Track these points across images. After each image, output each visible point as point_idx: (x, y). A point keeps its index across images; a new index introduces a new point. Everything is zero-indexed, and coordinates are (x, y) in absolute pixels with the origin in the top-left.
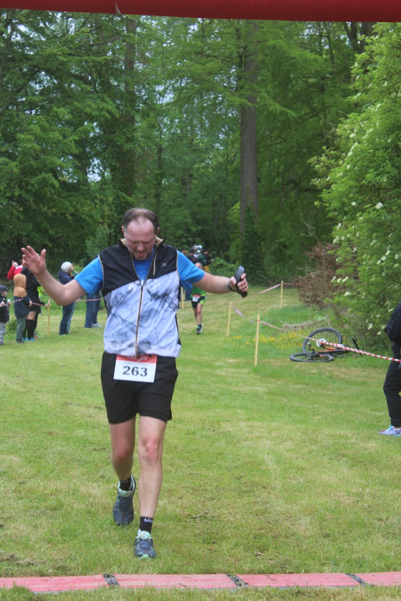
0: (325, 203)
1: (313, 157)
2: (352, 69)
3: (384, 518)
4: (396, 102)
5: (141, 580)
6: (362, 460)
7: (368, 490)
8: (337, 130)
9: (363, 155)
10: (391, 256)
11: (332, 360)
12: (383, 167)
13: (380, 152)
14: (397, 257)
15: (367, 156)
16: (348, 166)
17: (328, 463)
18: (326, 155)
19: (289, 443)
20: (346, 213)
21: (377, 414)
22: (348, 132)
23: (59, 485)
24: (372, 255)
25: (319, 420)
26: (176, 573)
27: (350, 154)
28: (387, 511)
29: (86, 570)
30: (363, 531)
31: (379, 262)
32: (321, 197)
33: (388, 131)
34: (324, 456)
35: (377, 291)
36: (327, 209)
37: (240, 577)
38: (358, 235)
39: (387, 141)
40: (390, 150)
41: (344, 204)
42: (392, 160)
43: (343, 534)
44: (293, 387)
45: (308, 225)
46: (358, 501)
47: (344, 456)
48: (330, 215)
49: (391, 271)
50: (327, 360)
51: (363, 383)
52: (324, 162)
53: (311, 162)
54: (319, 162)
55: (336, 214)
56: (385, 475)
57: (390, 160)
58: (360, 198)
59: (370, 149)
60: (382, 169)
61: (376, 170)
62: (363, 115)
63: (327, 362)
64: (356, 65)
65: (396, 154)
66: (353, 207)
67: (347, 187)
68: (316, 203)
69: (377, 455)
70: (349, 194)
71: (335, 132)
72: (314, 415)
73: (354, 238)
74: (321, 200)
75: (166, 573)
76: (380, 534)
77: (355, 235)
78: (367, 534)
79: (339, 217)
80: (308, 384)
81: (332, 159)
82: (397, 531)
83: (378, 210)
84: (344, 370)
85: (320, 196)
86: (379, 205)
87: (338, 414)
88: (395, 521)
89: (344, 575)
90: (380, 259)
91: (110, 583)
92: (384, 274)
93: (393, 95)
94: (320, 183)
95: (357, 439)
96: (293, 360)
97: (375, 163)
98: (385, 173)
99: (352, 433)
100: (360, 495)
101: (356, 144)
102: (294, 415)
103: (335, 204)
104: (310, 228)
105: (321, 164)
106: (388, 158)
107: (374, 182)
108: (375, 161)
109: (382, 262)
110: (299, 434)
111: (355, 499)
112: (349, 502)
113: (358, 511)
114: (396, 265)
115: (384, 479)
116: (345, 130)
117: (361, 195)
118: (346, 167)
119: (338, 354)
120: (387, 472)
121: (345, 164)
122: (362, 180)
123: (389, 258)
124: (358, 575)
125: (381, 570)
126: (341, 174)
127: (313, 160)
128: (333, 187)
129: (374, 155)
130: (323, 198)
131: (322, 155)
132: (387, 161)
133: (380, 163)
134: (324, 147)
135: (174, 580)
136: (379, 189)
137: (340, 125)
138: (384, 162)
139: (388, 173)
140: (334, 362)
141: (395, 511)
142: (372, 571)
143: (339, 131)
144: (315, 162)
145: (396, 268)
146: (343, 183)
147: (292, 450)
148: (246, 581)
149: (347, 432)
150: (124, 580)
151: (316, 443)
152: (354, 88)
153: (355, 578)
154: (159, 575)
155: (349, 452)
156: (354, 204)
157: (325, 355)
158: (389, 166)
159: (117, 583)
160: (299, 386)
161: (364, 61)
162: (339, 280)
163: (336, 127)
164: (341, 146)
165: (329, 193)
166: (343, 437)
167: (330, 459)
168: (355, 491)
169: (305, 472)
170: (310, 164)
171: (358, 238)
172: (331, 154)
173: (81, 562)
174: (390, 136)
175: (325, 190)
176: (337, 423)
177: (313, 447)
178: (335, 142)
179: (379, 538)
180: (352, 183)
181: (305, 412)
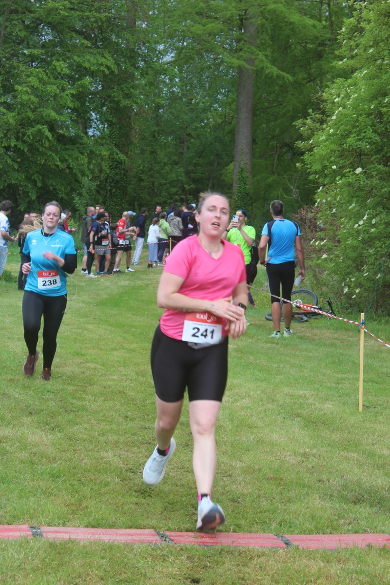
0: (307, 165)
1: (299, 119)
2: (340, 34)
3: (325, 480)
4: (381, 69)
5: (66, 533)
6: (315, 420)
7: (315, 451)
8: (324, 94)
9: (346, 119)
10: (368, 221)
11: (307, 321)
12: (365, 132)
13: (362, 117)
14: (373, 222)
15: (350, 121)
16: (331, 131)
17: (282, 422)
18: (311, 119)
19: (246, 401)
20: (326, 176)
21: (339, 376)
22: (334, 97)
23: (8, 432)
24: (350, 219)
25: (281, 379)
26: (103, 527)
27: (334, 117)
28: (330, 473)
29: (14, 519)
30: (301, 491)
31: (356, 226)
32: (303, 159)
33: (372, 97)
34: (279, 414)
35: (354, 255)
36: (309, 170)
37: (168, 533)
38: (338, 199)
39: (370, 107)
40: (373, 116)
41: (325, 167)
42: (375, 126)
43: (281, 493)
44: (262, 345)
45: (292, 188)
46: (303, 461)
47: (298, 415)
48: (311, 177)
49: (367, 235)
50: (301, 321)
51: (332, 345)
52: (309, 126)
53: (297, 124)
54: (304, 125)
55: (317, 177)
56: (336, 436)
57: (373, 125)
58: (341, 162)
59: (354, 114)
60: (363, 134)
61: (358, 136)
62: (349, 81)
63: (300, 322)
64: (344, 29)
65: (379, 120)
66: (334, 170)
67: (329, 151)
68: (298, 165)
69: (331, 416)
70: (331, 157)
71: (322, 96)
72: (277, 374)
73: (335, 202)
74: (303, 161)
75: (93, 527)
76: (317, 495)
77: (335, 199)
78: (304, 495)
79: (321, 180)
80: (277, 344)
81: (317, 122)
82: (335, 494)
83: (358, 175)
84: (316, 331)
85: (302, 157)
86: (359, 170)
87: (301, 374)
88: (335, 482)
89: (272, 535)
90: (358, 223)
91: (35, 535)
92: (360, 239)
93: (379, 62)
94: (303, 145)
95: (314, 400)
96: (268, 319)
97: (358, 129)
98: (367, 138)
99: (311, 394)
100: (306, 455)
101: (340, 108)
102: (258, 373)
103: (317, 167)
104: (294, 190)
105: (307, 127)
106: (370, 123)
107: (354, 147)
108: (358, 126)
109: (359, 225)
110: (258, 392)
111: (300, 458)
112: (293, 461)
113: (302, 472)
114: (373, 230)
115: (334, 441)
116: (331, 94)
117: (343, 160)
118: (329, 131)
119: (312, 316)
120: (337, 434)
121: (329, 128)
122: (343, 144)
123: (367, 223)
124: (288, 537)
125: (310, 532)
126: (324, 138)
127: (298, 123)
128: (315, 150)
129: (357, 120)
130: (305, 160)
131: (308, 117)
132: (369, 127)
133: (362, 128)
134: (310, 111)
135: (100, 534)
136: (360, 155)
137: (327, 89)
138: (367, 128)
139: (370, 138)
140: (307, 323)
141: (337, 473)
142: (301, 533)
143: (325, 96)
144: (300, 125)
145: (372, 233)
146: (325, 146)
147: (249, 407)
148: (172, 538)
149: (306, 392)
150: (49, 532)
151: (273, 401)
152: (341, 53)
153: (282, 540)
154: (86, 529)
155: (304, 413)
156: (334, 167)
157: (299, 316)
158: (371, 132)
159: (41, 535)
160: (269, 345)
161: (351, 26)
162: (317, 243)
163: (323, 92)
164: (326, 110)
165: (311, 155)
166: (301, 397)
167: (285, 418)
168: (301, 451)
169: (256, 430)
170: (296, 126)
171: (339, 202)
172: (316, 118)
173: (10, 511)
174: (373, 102)
175: (307, 153)
176: (298, 383)
177: (269, 406)
178: (321, 106)
179: (315, 499)
180: (334, 147)
181: (268, 371)
